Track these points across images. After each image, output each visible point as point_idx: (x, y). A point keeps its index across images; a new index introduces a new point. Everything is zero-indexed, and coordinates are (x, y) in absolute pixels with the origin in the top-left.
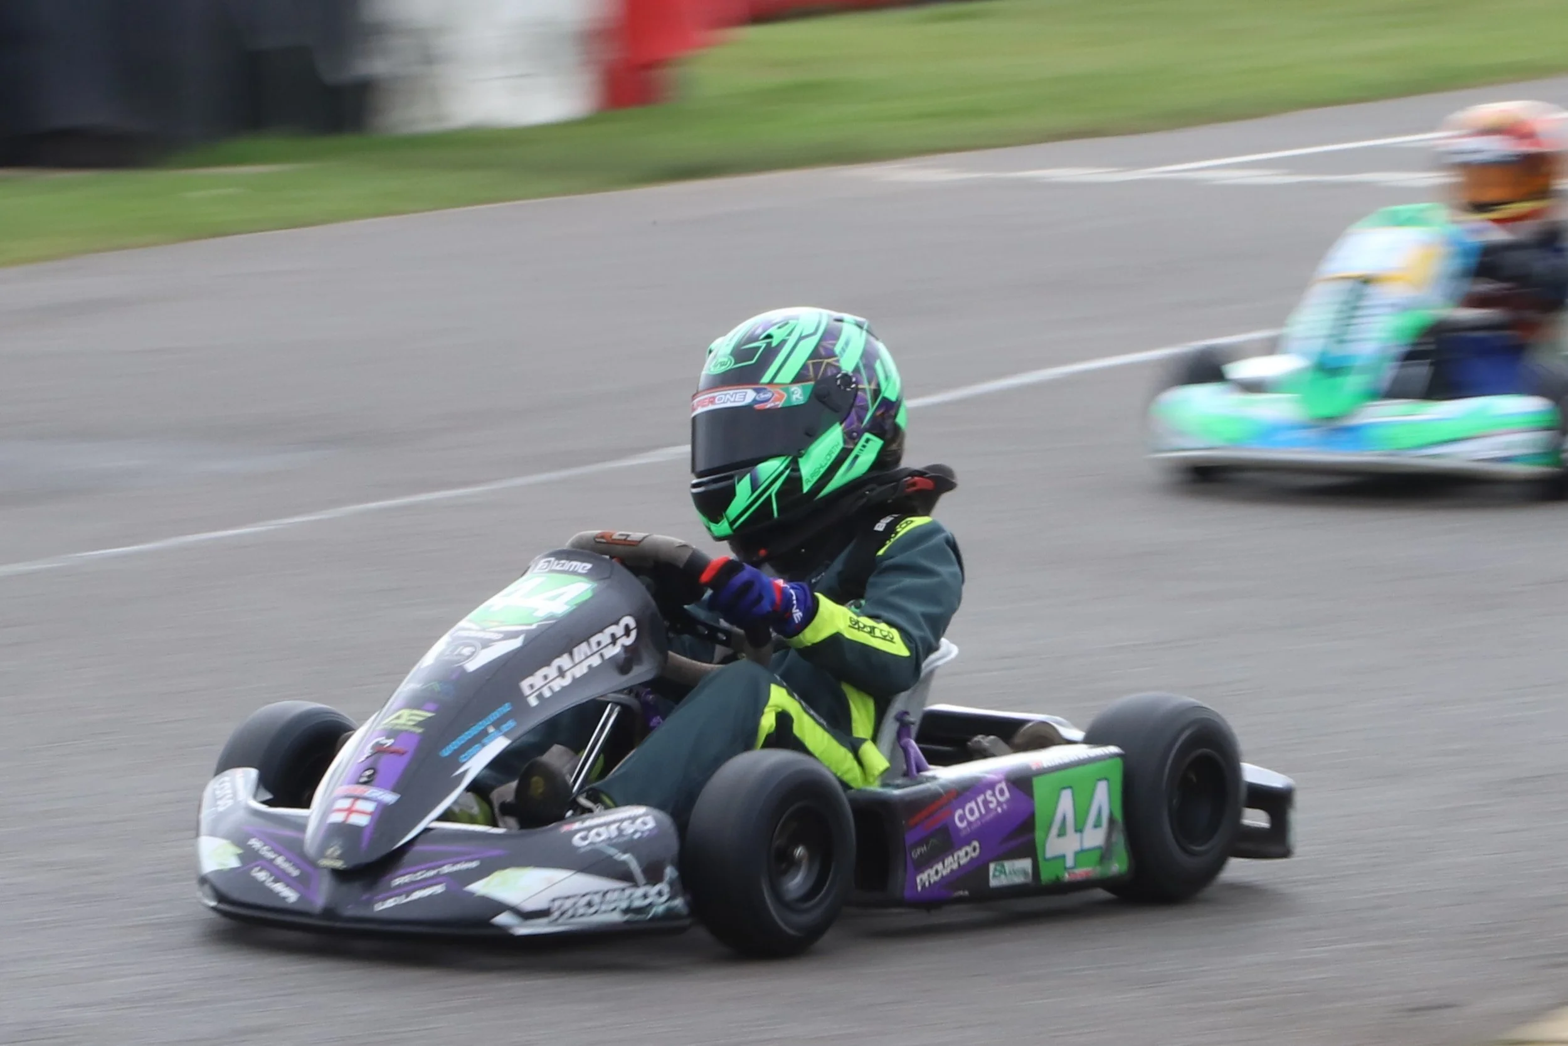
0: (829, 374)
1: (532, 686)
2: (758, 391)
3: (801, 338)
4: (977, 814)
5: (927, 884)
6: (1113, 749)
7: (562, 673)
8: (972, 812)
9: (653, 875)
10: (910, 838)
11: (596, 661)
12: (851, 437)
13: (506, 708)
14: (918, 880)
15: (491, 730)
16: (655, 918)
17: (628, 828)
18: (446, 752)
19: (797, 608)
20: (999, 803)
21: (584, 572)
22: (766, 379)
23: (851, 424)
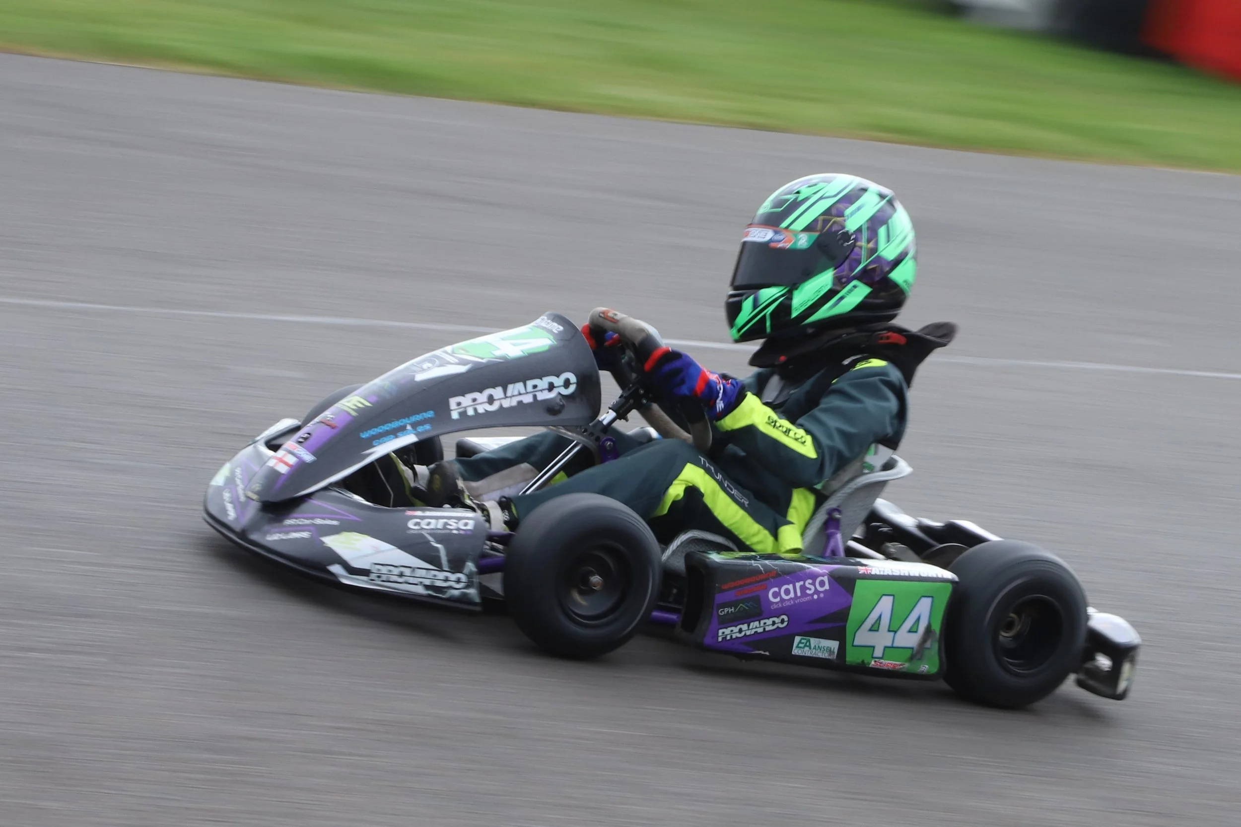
0: (833, 229)
1: (459, 404)
2: (776, 232)
3: (821, 198)
4: (792, 595)
5: (728, 638)
6: (948, 575)
7: (491, 400)
8: (787, 592)
9: (456, 565)
10: (719, 598)
11: (528, 399)
12: (840, 282)
13: (430, 414)
14: (720, 634)
15: (409, 427)
16: (452, 599)
17: (453, 525)
18: (364, 435)
19: (721, 400)
20: (817, 592)
21: (556, 332)
22: (784, 224)
23: (843, 271)
